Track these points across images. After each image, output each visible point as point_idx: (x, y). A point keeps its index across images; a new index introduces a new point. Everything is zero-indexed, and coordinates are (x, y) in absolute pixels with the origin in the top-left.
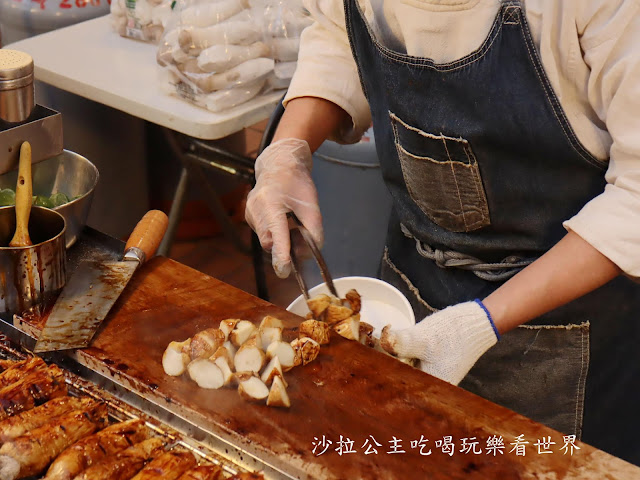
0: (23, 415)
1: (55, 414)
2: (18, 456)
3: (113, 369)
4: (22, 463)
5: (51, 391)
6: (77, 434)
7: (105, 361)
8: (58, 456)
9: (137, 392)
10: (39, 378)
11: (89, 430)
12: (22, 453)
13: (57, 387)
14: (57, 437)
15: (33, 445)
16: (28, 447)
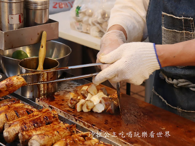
0: (41, 127)
1: (54, 128)
2: (39, 141)
3: (77, 118)
4: (41, 144)
5: (53, 120)
6: (64, 135)
7: (73, 115)
8: (55, 143)
9: (86, 128)
10: (48, 114)
11: (68, 134)
12: (41, 140)
13: (55, 119)
14: (55, 135)
15: (45, 137)
16: (44, 138)
